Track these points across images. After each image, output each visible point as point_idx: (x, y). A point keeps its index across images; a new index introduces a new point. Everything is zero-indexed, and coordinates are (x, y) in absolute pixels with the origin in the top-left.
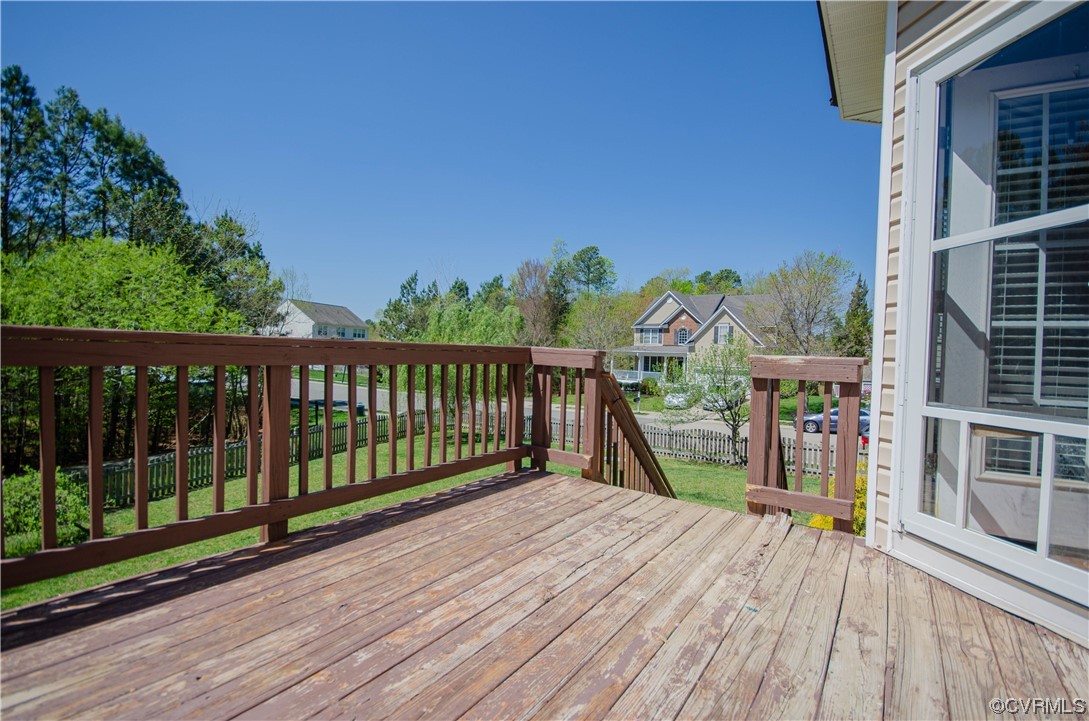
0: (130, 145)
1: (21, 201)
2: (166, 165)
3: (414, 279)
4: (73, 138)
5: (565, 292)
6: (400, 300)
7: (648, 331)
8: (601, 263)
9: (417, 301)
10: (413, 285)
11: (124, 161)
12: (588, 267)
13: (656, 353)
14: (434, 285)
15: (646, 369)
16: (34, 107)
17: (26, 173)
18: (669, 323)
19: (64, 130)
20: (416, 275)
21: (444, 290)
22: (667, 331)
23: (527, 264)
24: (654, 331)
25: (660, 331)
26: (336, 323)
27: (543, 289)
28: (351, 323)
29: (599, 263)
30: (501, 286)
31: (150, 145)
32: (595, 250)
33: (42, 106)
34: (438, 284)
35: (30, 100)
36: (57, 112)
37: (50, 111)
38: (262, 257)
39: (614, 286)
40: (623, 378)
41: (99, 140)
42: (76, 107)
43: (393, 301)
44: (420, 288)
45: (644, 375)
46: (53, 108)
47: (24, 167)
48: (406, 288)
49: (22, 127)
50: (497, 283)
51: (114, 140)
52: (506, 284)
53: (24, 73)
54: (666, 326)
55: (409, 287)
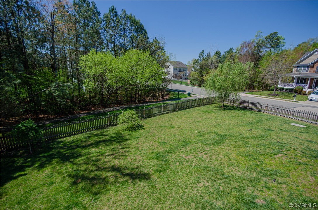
0: (137, 23)
1: (117, 42)
2: (144, 27)
3: (203, 52)
4: (126, 23)
5: (260, 52)
6: (198, 59)
7: (301, 67)
8: (279, 39)
9: (204, 59)
10: (202, 54)
11: (136, 28)
12: (272, 41)
13: (304, 76)
14: (209, 53)
15: (297, 82)
16: (117, 16)
17: (117, 35)
18: (314, 63)
19: (124, 22)
20: (204, 50)
21: (212, 55)
22: (312, 67)
23: (245, 43)
24: (304, 67)
25: (308, 67)
26: (179, 67)
27: (250, 52)
28: (183, 67)
29: (278, 39)
30: (233, 52)
31: (141, 22)
32: (276, 33)
33: (119, 16)
34: (211, 53)
35: (117, 15)
36: (122, 17)
37: (121, 17)
38: (164, 50)
39: (283, 48)
40: (285, 86)
41: (131, 23)
42: (126, 15)
43: (196, 60)
44: (205, 54)
45: (296, 85)
46: (121, 16)
47: (117, 33)
48: (200, 55)
49: (116, 22)
50: (231, 51)
51: (134, 22)
52: (234, 51)
53: (115, 7)
54: (312, 65)
55: (201, 55)
